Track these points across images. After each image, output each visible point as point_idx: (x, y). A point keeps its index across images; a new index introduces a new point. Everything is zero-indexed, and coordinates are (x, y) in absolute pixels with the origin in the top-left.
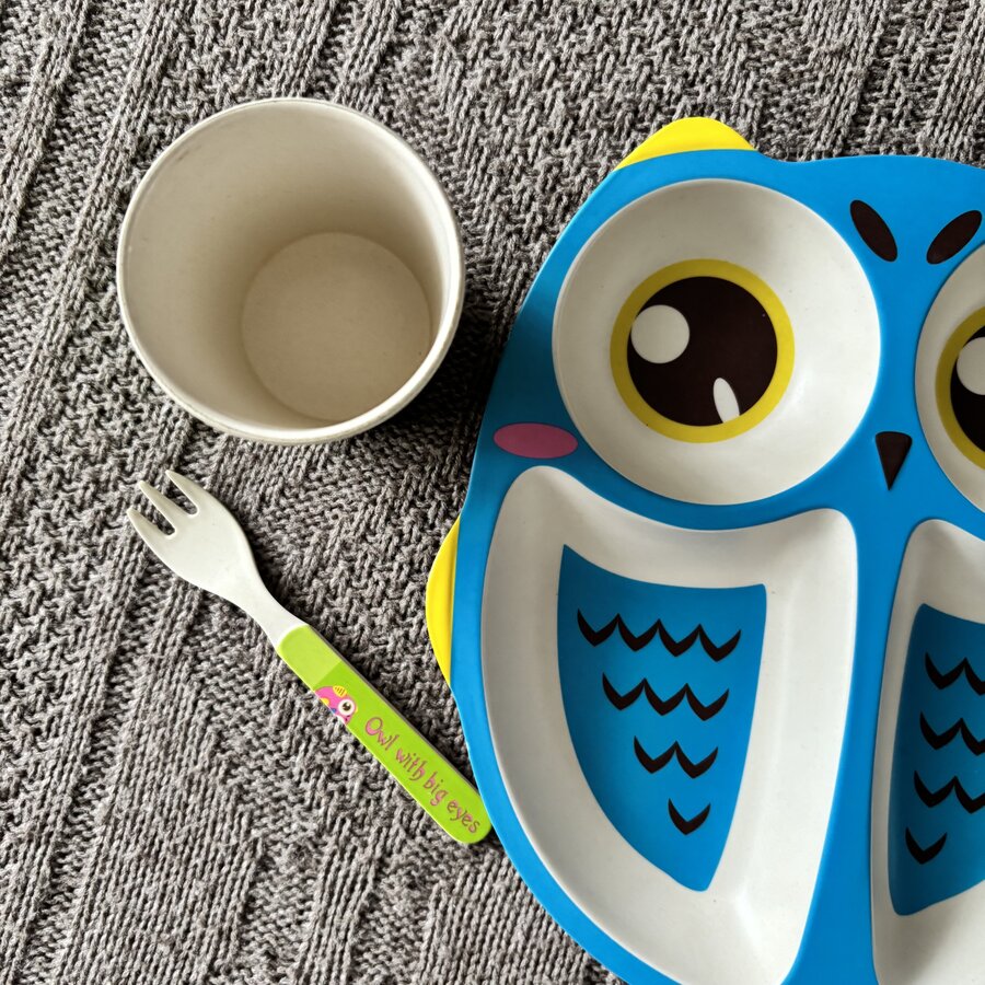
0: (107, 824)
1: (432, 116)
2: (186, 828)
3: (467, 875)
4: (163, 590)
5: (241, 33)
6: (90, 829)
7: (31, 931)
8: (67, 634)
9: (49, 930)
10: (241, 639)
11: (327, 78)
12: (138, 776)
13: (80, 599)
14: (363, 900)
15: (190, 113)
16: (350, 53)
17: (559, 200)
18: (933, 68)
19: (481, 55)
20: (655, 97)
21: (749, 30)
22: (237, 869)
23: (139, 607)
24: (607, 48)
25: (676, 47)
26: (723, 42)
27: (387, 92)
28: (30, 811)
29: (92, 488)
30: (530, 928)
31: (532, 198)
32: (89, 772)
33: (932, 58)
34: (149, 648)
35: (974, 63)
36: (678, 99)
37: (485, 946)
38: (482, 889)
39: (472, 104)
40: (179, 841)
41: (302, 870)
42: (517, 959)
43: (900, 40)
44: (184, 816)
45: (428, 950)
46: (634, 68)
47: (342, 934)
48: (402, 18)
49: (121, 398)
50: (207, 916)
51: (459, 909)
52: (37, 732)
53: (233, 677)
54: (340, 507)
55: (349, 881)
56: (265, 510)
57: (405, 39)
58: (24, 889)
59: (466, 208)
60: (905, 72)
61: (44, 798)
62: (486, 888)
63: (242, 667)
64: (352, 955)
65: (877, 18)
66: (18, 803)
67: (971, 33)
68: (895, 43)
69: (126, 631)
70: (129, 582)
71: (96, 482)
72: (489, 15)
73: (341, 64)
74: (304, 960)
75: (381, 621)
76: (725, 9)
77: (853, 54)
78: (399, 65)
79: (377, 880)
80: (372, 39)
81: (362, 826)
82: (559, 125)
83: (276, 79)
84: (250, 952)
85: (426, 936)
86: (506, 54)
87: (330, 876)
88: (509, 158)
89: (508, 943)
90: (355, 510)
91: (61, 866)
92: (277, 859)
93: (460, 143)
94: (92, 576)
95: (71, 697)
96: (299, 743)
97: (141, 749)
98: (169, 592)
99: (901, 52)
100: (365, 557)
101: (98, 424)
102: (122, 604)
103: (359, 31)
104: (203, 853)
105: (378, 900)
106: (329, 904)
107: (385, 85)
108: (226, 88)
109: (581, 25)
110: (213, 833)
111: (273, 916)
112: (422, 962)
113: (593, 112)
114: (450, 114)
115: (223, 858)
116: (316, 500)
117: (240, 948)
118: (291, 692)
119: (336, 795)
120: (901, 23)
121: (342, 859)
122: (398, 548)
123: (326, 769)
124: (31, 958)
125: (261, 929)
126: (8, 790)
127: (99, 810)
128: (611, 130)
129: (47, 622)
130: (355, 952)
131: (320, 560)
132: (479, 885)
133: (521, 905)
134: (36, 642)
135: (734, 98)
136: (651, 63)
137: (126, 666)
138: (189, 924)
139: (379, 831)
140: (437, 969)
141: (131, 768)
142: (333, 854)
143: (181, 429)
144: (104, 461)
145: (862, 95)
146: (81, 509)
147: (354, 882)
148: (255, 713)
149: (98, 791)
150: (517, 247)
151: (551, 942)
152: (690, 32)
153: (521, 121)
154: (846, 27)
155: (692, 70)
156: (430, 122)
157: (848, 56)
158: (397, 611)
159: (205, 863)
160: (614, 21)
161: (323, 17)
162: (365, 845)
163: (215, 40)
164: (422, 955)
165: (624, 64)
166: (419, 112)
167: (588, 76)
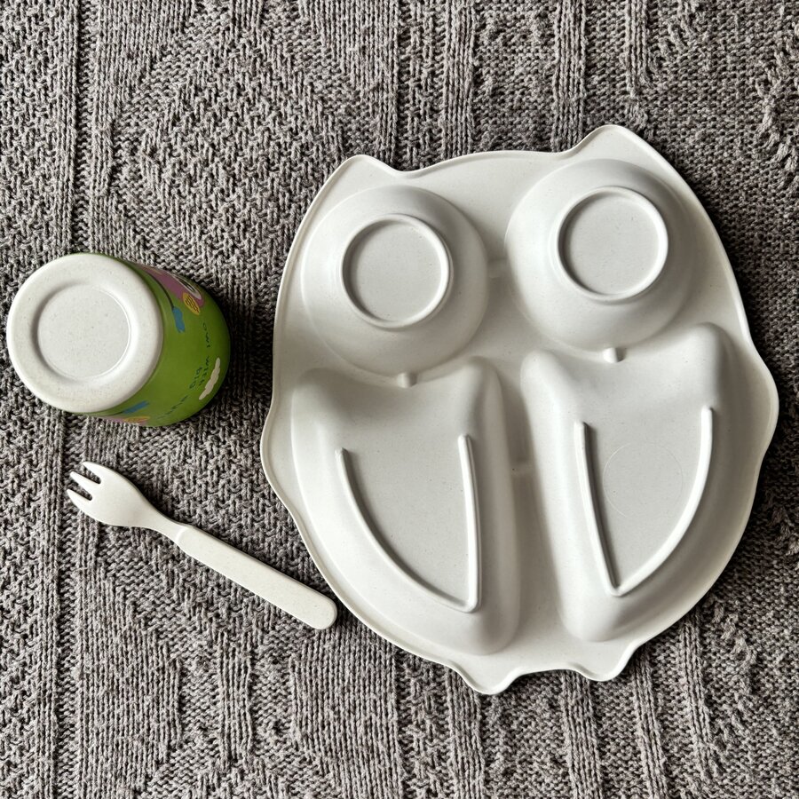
0: (83, 679)
1: (150, 202)
2: (130, 666)
3: (307, 646)
4: (75, 529)
5: (25, 188)
6: (74, 685)
7: (55, 758)
8: (26, 572)
9: (66, 754)
10: (130, 544)
11: (83, 199)
12: (93, 644)
13: (28, 549)
14: (248, 679)
15: (9, 243)
16: (91, 180)
17: (239, 226)
18: (435, 79)
19: (167, 157)
20: (277, 148)
21: (321, 92)
22: (169, 682)
23: (65, 543)
24: (239, 129)
25: (280, 115)
26: (307, 104)
27: (120, 196)
28: (34, 685)
29: (16, 481)
30: (354, 667)
31: (223, 231)
32: (63, 651)
33: (433, 74)
34: (77, 565)
35: (459, 69)
36: (291, 144)
37: (330, 686)
38: (318, 652)
39: (170, 187)
40: (127, 675)
41: (207, 671)
42: (352, 689)
43: (411, 69)
44: (127, 659)
45: (296, 698)
46: (259, 135)
47: (241, 703)
48: (115, 150)
49: (19, 423)
50: (158, 716)
51: (308, 668)
52: (25, 637)
53: (132, 568)
54: (166, 447)
55: (236, 670)
56: (122, 463)
57: (120, 162)
58: (44, 733)
59: (187, 249)
60: (420, 87)
61: (40, 675)
62: (321, 650)
63: (136, 560)
64: (251, 715)
65: (393, 61)
66: (26, 682)
67: (451, 52)
68: (408, 72)
69: (61, 559)
70: (54, 530)
71: (18, 476)
72: (165, 132)
73: (88, 188)
74: (223, 726)
75: (210, 508)
76: (302, 84)
77: (385, 87)
78: (122, 178)
79: (253, 665)
80: (102, 167)
81: (235, 635)
82: (225, 183)
83: (53, 208)
84: (190, 730)
85: (292, 690)
86: (182, 151)
87: (224, 670)
88: (202, 211)
89: (344, 680)
90: (175, 446)
91: (62, 713)
92: (190, 668)
93: (170, 212)
94: (32, 533)
95: (39, 609)
96: (184, 594)
97: (90, 627)
98: (79, 529)
99: (414, 76)
100: (189, 473)
101: (9, 442)
102: (53, 544)
103: (93, 165)
104: (145, 678)
105: (258, 677)
106: (228, 686)
107: (117, 192)
108: (25, 222)
109: (221, 120)
110: (148, 664)
111: (198, 704)
112: (294, 707)
113: (242, 169)
114: (160, 197)
115: (158, 677)
116: (151, 448)
117: (183, 730)
118: (170, 565)
119: (214, 619)
120: (409, 59)
121: (228, 658)
122: (207, 461)
123: (204, 605)
124: (61, 775)
125: (193, 714)
126: (18, 677)
127: (75, 672)
128: (256, 176)
129: (12, 569)
130: (252, 712)
131: (162, 482)
132: (316, 650)
133: (344, 655)
134: (9, 583)
135: (323, 133)
136: (268, 129)
137: (67, 580)
138: (148, 724)
139: (246, 635)
140: (304, 709)
141: (87, 641)
142: (222, 657)
143: (59, 430)
144: (19, 463)
145: (398, 108)
146: (13, 495)
147: (240, 670)
148: (152, 584)
149: (72, 661)
150: (223, 262)
151: (369, 671)
152: (286, 104)
153: (202, 188)
154: (376, 72)
155: (293, 126)
156: (150, 205)
157: (383, 89)
158: (218, 499)
159: (148, 684)
160: (239, 112)
161: (69, 164)
162: (240, 645)
163: (11, 197)
164: (293, 703)
165: (253, 135)
166: (142, 202)
167: (234, 149)
